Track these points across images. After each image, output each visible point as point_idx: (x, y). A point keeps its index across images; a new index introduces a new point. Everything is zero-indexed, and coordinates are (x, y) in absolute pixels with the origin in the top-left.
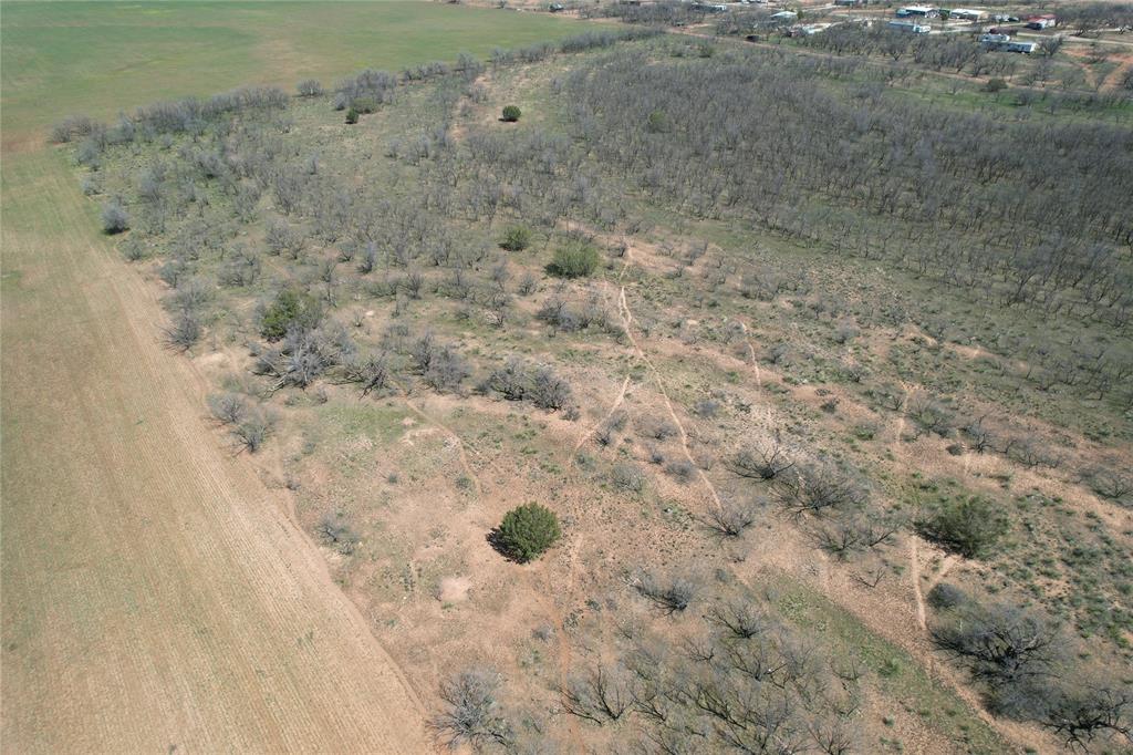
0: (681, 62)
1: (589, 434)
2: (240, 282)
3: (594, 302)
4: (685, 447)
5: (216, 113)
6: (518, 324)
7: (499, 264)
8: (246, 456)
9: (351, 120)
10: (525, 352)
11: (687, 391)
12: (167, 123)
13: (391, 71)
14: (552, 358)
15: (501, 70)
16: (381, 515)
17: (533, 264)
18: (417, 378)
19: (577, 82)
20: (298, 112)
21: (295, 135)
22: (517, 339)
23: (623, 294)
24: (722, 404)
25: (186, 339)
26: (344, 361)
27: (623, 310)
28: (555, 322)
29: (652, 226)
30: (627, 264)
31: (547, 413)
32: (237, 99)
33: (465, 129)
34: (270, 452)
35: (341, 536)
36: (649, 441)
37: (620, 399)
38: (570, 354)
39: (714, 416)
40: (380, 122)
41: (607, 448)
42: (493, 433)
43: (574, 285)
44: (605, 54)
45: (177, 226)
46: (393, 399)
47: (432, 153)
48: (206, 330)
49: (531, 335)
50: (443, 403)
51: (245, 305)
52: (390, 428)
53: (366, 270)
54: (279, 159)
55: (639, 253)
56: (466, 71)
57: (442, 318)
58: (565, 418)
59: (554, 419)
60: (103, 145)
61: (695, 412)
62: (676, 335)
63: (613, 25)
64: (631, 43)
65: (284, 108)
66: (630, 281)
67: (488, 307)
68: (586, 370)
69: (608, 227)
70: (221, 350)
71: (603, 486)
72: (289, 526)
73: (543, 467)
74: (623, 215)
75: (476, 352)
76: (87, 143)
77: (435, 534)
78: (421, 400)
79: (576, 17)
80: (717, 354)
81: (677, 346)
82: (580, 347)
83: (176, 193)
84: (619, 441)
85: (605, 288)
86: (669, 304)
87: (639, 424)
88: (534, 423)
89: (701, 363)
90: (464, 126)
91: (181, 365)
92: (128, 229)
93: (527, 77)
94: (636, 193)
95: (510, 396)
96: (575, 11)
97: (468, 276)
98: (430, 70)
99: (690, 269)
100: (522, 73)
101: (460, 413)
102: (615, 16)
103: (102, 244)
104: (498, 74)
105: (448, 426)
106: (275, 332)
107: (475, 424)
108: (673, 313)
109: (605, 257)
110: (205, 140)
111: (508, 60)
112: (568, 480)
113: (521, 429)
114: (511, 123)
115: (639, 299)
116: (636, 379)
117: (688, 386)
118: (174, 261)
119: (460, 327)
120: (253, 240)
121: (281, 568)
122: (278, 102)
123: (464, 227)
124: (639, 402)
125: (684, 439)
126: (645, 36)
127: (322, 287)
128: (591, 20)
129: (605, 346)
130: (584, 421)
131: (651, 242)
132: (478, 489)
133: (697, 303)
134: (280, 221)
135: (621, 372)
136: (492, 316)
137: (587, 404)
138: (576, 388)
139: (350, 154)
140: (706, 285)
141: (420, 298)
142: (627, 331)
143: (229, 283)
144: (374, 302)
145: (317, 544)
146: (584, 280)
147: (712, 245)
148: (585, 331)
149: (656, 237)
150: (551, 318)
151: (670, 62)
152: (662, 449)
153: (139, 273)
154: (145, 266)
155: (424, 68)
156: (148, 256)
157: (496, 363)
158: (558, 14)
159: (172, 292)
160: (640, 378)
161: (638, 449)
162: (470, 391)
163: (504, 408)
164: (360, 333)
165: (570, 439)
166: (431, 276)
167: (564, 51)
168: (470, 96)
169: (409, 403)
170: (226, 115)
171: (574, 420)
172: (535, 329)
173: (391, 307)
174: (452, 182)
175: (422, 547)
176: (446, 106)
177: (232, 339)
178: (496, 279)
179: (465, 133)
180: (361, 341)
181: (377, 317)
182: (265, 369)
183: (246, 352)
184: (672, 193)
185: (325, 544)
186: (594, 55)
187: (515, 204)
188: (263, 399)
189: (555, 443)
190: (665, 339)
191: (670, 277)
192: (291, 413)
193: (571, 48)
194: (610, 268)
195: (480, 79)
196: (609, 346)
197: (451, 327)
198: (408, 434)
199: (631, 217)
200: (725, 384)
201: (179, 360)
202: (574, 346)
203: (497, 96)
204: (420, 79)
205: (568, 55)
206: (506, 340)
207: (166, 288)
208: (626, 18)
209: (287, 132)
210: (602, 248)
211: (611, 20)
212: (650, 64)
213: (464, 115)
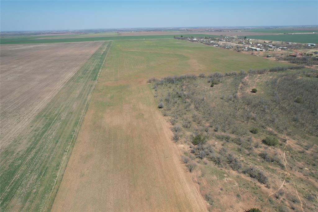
0: (309, 79)
1: (272, 193)
2: (187, 127)
3: (276, 155)
4: (302, 207)
5: (180, 79)
6: (254, 156)
7: (249, 137)
8: (189, 173)
9: (212, 86)
10: (256, 164)
11: (303, 190)
12: (170, 81)
13: (222, 73)
14: (263, 168)
15: (252, 75)
16: (219, 197)
17: (259, 139)
18: (228, 164)
19: (274, 82)
20: (199, 81)
21: (198, 88)
22: (253, 160)
23: (284, 154)
24: (315, 198)
25: (176, 139)
26: (211, 155)
27: (284, 159)
28: (264, 158)
29: (295, 134)
30: (286, 145)
31: (261, 184)
32: (185, 76)
33: (241, 93)
34: (194, 173)
35: (210, 200)
36: (291, 202)
37: (282, 186)
38: (268, 168)
39: (312, 201)
40: (219, 87)
41: (277, 199)
42: (246, 185)
43: (270, 148)
44: (283, 73)
45: (173, 109)
46: (222, 168)
47: (233, 99)
48: (180, 138)
49: (257, 160)
50: (234, 173)
51: (188, 133)
52: (221, 176)
53: (216, 131)
54: (195, 95)
55: (290, 142)
56: (242, 75)
57: (234, 149)
58: (266, 187)
59: (263, 186)
60: (158, 84)
61: (306, 198)
62: (301, 172)
63: (286, 63)
64: (292, 70)
65: (195, 80)
66: (287, 150)
67: (246, 149)
68: (272, 174)
69: (281, 131)
70: (183, 144)
71: (276, 210)
72: (198, 193)
73: (259, 199)
74: (286, 129)
75: (243, 161)
76: (154, 83)
77: (231, 207)
78: (229, 171)
79: (275, 59)
80: (314, 181)
81: (301, 175)
82: (271, 167)
83: (172, 100)
84: (281, 199)
85: (279, 151)
86: (299, 161)
87: (287, 196)
88: (257, 185)
89: (309, 183)
90: (241, 92)
92: (163, 108)
93: (259, 78)
94: (291, 122)
95: (251, 176)
96: (275, 57)
97: (242, 139)
98: (232, 74)
99: (307, 151)
101: (238, 177)
102: (287, 60)
103: (158, 110)
104: (250, 76)
105: (235, 180)
106: (195, 143)
107: (242, 181)
108: (301, 164)
109: (279, 141)
110: (178, 86)
111: (254, 73)
112: (266, 205)
113: (253, 186)
114: (254, 93)
115: (289, 157)
116: (287, 182)
117: (304, 189)
118: (172, 118)
119: (239, 153)
120: (189, 116)
121: (196, 202)
122: (194, 78)
123: (240, 123)
124: (288, 189)
125: (302, 205)
126: (297, 68)
127: (205, 133)
128: (279, 61)
129: (278, 168)
130: (271, 189)
131: (294, 139)
132: (242, 199)
133: (309, 163)
134: (196, 113)
135: (283, 178)
136: (247, 152)
137: (272, 185)
138: (270, 179)
139: (211, 96)
140: (312, 158)
141: (229, 142)
142: (285, 167)
143: (184, 127)
144: (217, 140)
145: (204, 199)
146: (273, 147)
147: (315, 145)
148: (273, 163)
149: (296, 138)
150: (263, 156)
151: (305, 78)
152: (295, 205)
153: (166, 119)
154: (167, 118)
156: (167, 116)
157: (248, 166)
158: (269, 58)
159: (172, 126)
160: (288, 182)
161: (287, 203)
162: (241, 172)
163: (249, 179)
164: (214, 148)
165: (267, 193)
166: (233, 136)
167: (270, 71)
168: (243, 83)
169: (226, 170)
170: (183, 80)
171: (269, 188)
172: (259, 158)
173: (222, 143)
174: (237, 109)
175: (228, 209)
176: (236, 85)
177: (185, 142)
178: (249, 141)
179: (241, 94)
180: (214, 150)
181: (219, 145)
182: (193, 152)
183: (189, 146)
184: (303, 125)
185: (206, 200)
186: (280, 73)
187: (254, 119)
188: (192, 159)
189: (263, 193)
190: (297, 172)
191: (300, 152)
192: (198, 165)
193: (272, 70)
194: (281, 145)
195: (246, 78)
196: (280, 169)
197: (236, 152)
198: (225, 179)
199: (288, 130)
200: (317, 192)
201: (174, 144)
202: (269, 166)
203: (250, 84)
204: (229, 76)
205: (272, 73)
206: (250, 159)
207: (171, 125)
208: (291, 61)
209: (196, 87)
210: (279, 138)
211: (286, 61)
212: (298, 78)
213: (241, 89)
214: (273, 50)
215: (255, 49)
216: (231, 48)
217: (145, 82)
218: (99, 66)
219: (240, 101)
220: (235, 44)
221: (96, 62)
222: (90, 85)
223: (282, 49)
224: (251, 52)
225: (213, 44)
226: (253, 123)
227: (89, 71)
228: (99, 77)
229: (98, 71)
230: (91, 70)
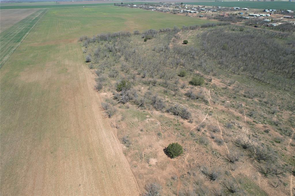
0: (234, 32)
1: (195, 127)
2: (113, 77)
3: (201, 93)
4: (221, 136)
5: (114, 36)
6: (180, 96)
7: (177, 80)
8: (108, 118)
9: (145, 41)
10: (181, 103)
11: (224, 120)
12: (103, 38)
13: (157, 30)
14: (187, 106)
15: (185, 31)
16: (137, 139)
17: (186, 80)
18: (152, 106)
19: (204, 36)
20: (133, 38)
22: (179, 99)
23: (209, 91)
24: (234, 125)
25: (99, 88)
26: (134, 99)
27: (209, 96)
28: (190, 96)
29: (220, 75)
30: (211, 84)
31: (184, 120)
32: (119, 34)
33: (173, 45)
34: (113, 118)
35: (127, 142)
36: (211, 132)
37: (205, 119)
38: (193, 105)
39: (231, 128)
40: (152, 42)
41: (199, 132)
42: (169, 123)
43: (196, 88)
44: (213, 29)
45: (101, 62)
46: (145, 110)
47: (164, 50)
48: (104, 87)
49: (183, 99)
50: (157, 113)
51: (114, 82)
52: (143, 117)
53: (143, 77)
54: (127, 49)
55: (215, 81)
56: (176, 31)
57: (160, 92)
58: (189, 122)
59: (186, 122)
60: (89, 42)
61: (225, 126)
62: (223, 105)
63: (216, 21)
64: (220, 26)
65: (130, 36)
66: (212, 88)
67: (172, 90)
68: (196, 110)
69: (208, 73)
70: (106, 92)
71: (197, 142)
72: (115, 137)
73: (181, 134)
74: (212, 71)
75: (168, 101)
76: (86, 41)
77: (150, 146)
78: (152, 112)
79: (206, 19)
80: (234, 111)
81: (223, 108)
82: (196, 104)
83: (102, 54)
84: (203, 131)
85: (204, 89)
86: (222, 96)
87: (209, 127)
88: (180, 122)
89: (230, 113)
91: (97, 94)
92: (91, 62)
93: (191, 33)
94: (217, 65)
95: (175, 114)
96: (206, 17)
97: (168, 82)
98: (166, 30)
99: (229, 87)
100: (190, 32)
101: (161, 116)
102: (217, 19)
103: (85, 64)
104: (183, 32)
105: (158, 119)
106: (119, 90)
107: (165, 120)
108: (223, 98)
109: (206, 81)
110: (111, 43)
111: (187, 29)
112: (187, 139)
113: (176, 123)
114: (185, 45)
115: (214, 93)
116: (210, 115)
117: (224, 119)
118: (99, 70)
119: (164, 94)
120: (118, 67)
121: (111, 147)
122: (128, 35)
123: (169, 69)
124: (210, 121)
125: (221, 133)
126: (225, 25)
127: (132, 80)
128: (210, 20)
129: (203, 105)
130: (194, 124)
131: (219, 79)
132: (163, 137)
133: (230, 97)
134: (125, 63)
135: (206, 112)
136: (173, 93)
137: (195, 119)
138: (193, 115)
139: (144, 49)
140: (233, 92)
141: (155, 86)
142: (209, 101)
143: (111, 76)
144: (144, 86)
145: (121, 143)
146: (199, 86)
147: (237, 82)
148: (197, 100)
149: (221, 78)
150: (189, 95)
151: (230, 32)
152: (214, 135)
153: (91, 72)
154: (93, 70)
155: (165, 29)
156: (94, 68)
157: (173, 105)
158: (201, 18)
159: (98, 77)
160: (211, 115)
161: (207, 134)
162: (165, 111)
163: (173, 117)
164: (140, 93)
165: (189, 128)
166: (159, 81)
167: (202, 27)
168: (176, 37)
169: (149, 112)
170: (116, 37)
171: (191, 123)
172: (184, 97)
173: (148, 87)
174: (168, 58)
175: (146, 149)
176: (169, 39)
177: (109, 90)
178: (176, 83)
179: (173, 46)
180: (139, 94)
181: (144, 89)
182: (116, 98)
183: (112, 93)
184: (227, 66)
185: (123, 143)
186: (210, 29)
187: (183, 65)
188: (114, 105)
189: (185, 128)
190: (219, 105)
191: (223, 89)
192: (120, 110)
193: (204, 26)
194: (207, 84)
195: (179, 33)
196: (204, 105)
197: (162, 94)
198: (147, 119)
199: (214, 71)
200: (235, 120)
201: (96, 93)
202: (194, 103)
203: (182, 37)
204: (163, 32)
205: (203, 28)
206: (176, 99)
207: (96, 76)
208: (220, 20)
209: (130, 42)
210: (205, 79)
211: (215, 20)
212: (225, 32)
213: (173, 42)
214: (205, 12)
215: (189, 12)
216: (168, 11)
217: (76, 41)
218: (27, 30)
219: (171, 51)
220: (172, 9)
221: (24, 26)
222: (11, 47)
223: (213, 11)
224: (186, 14)
225: (151, 9)
226: (182, 68)
227: (13, 34)
228: (24, 39)
229: (25, 34)
230: (16, 33)
